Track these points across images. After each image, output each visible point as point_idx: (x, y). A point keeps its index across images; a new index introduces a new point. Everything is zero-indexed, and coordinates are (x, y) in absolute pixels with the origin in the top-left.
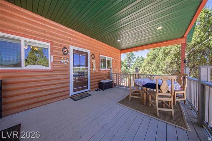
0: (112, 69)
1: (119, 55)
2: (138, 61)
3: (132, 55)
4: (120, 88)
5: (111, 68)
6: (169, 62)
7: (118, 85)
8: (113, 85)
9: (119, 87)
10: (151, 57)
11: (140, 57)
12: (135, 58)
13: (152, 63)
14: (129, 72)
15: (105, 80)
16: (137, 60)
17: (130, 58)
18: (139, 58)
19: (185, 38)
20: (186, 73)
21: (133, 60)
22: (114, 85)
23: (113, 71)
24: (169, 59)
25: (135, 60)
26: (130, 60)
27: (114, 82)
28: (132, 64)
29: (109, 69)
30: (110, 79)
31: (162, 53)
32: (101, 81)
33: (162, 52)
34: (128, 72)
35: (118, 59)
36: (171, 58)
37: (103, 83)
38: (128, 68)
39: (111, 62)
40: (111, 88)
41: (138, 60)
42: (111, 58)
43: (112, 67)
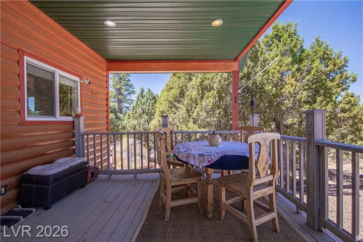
0: (82, 119)
1: (102, 75)
2: (144, 100)
3: (127, 85)
4: (116, 181)
5: (78, 116)
6: (211, 104)
7: (104, 173)
8: (90, 175)
9: (109, 178)
10: (175, 92)
11: (146, 90)
12: (133, 92)
13: (178, 105)
14: (124, 128)
15: (51, 162)
16: (140, 98)
17: (123, 91)
18: (145, 93)
19: (238, 61)
20: (254, 126)
21: (128, 98)
22: (93, 174)
23: (86, 126)
24: (210, 99)
25: (134, 97)
26: (120, 97)
27: (91, 164)
28: (127, 108)
29: (70, 119)
30: (72, 153)
31: (198, 86)
32: (32, 172)
33: (198, 84)
34: (120, 127)
35: (101, 87)
36: (212, 97)
37: (48, 177)
38: (121, 116)
39: (78, 95)
40: (83, 187)
41: (142, 97)
42: (77, 79)
43: (79, 112)
